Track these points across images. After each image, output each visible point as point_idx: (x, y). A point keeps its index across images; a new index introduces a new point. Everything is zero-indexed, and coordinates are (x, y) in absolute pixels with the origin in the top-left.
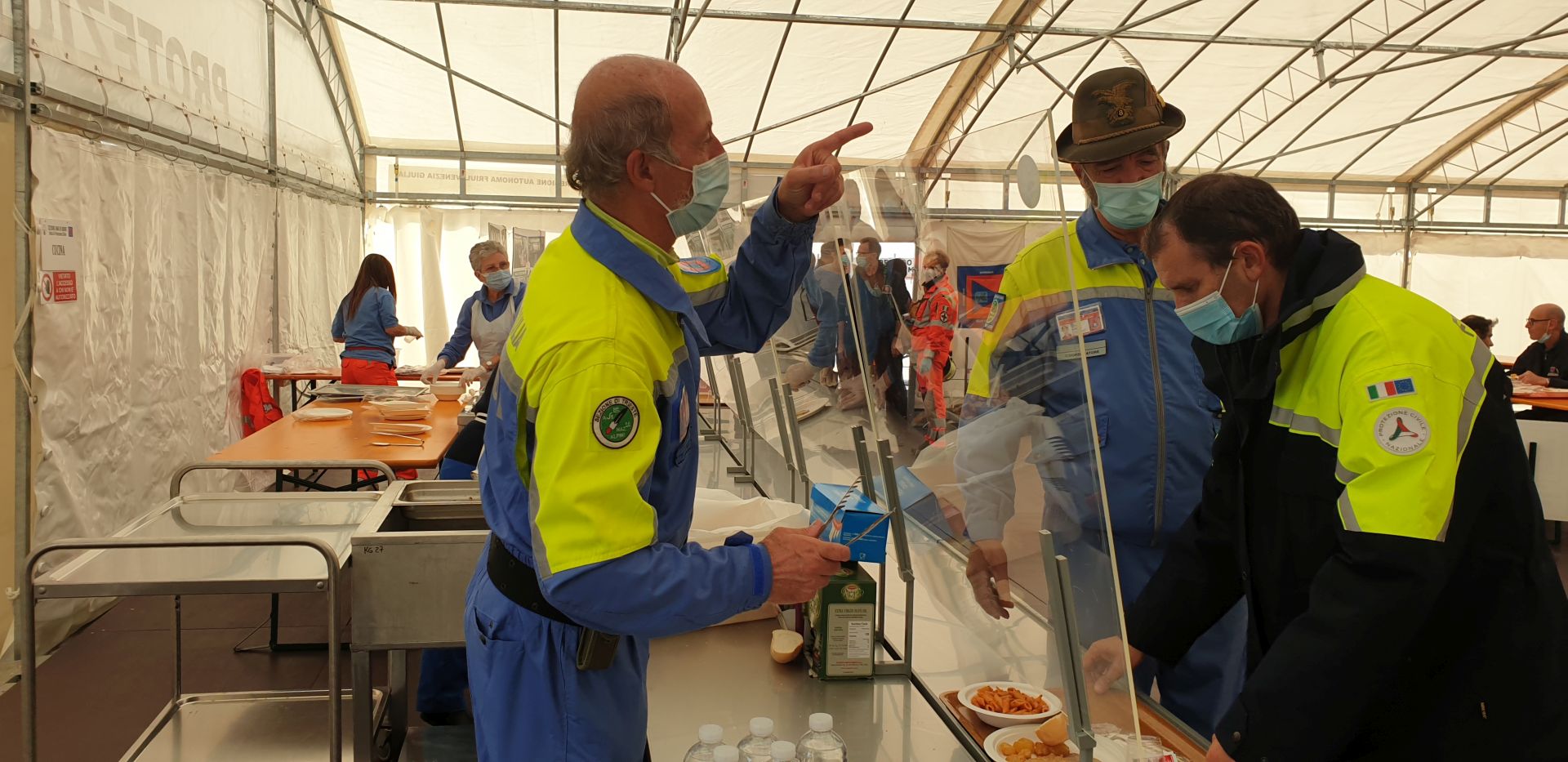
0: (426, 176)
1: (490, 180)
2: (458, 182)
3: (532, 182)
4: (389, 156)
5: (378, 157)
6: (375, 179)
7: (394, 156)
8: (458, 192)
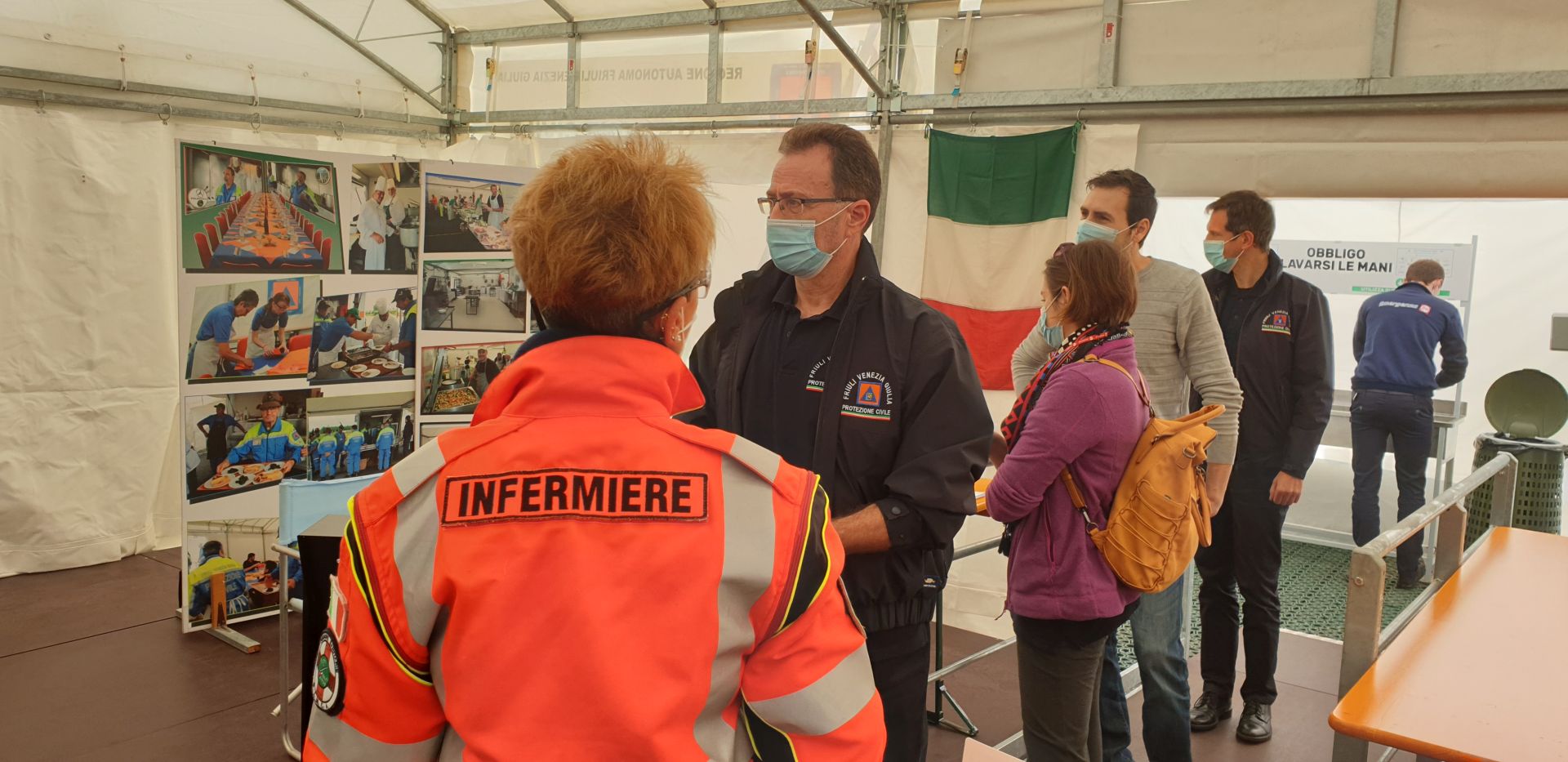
0: (532, 77)
1: (617, 75)
2: (562, 86)
3: (679, 75)
4: (486, 44)
5: (473, 49)
6: (468, 89)
7: (491, 43)
8: (562, 105)
